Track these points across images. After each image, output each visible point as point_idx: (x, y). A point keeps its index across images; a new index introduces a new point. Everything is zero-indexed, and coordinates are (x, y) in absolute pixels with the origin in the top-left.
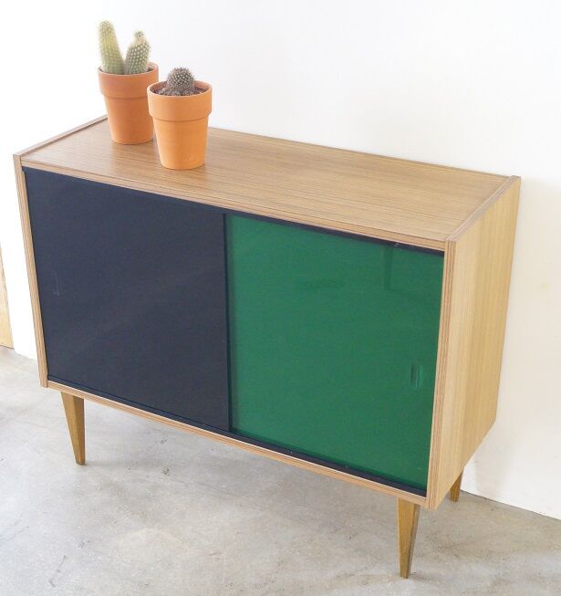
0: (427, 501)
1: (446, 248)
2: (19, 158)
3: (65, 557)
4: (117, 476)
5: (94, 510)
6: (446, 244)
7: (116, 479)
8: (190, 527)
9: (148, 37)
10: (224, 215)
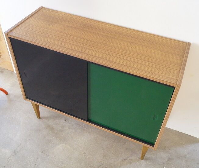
0: (154, 148)
2: (7, 34)
3: (37, 158)
4: (51, 122)
5: (45, 137)
6: (177, 85)
7: (50, 124)
8: (75, 143)
10: (87, 63)
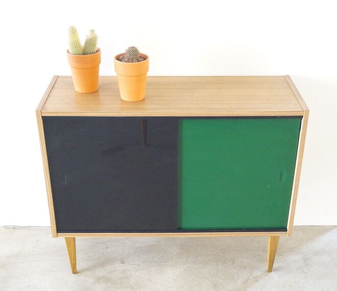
0: (288, 233)
1: (304, 113)
2: (40, 112)
6: (305, 112)
9: (97, 33)
